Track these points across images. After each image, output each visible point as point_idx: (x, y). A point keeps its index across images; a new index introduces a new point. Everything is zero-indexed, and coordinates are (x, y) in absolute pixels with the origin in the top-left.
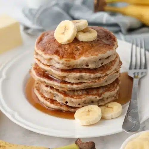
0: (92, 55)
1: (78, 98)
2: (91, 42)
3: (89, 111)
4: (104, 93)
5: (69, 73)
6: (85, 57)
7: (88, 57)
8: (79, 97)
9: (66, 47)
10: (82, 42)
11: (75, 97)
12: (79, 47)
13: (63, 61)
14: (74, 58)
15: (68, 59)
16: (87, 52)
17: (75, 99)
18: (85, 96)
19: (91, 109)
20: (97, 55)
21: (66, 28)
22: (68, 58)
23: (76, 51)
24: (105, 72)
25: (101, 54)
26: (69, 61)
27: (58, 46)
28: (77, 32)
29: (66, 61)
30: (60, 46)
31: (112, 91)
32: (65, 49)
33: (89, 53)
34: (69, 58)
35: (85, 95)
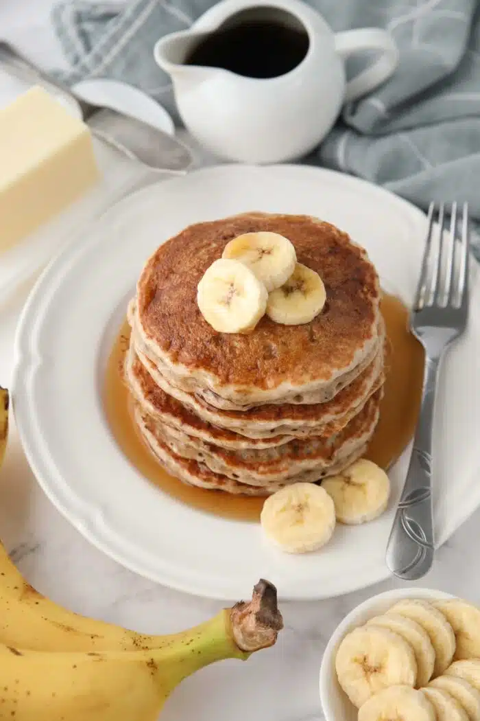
0: (314, 378)
1: (271, 472)
2: (309, 324)
3: (300, 508)
4: (339, 446)
5: (245, 421)
6: (294, 381)
7: (302, 382)
8: (271, 467)
9: (236, 344)
10: (283, 326)
11: (261, 469)
12: (274, 346)
13: (231, 390)
14: (260, 383)
15: (244, 387)
16: (300, 367)
17: (263, 473)
18: (291, 465)
19: (307, 498)
20: (327, 375)
21: (234, 289)
22: (243, 384)
23: (265, 358)
24: (347, 405)
25: (339, 367)
26: (246, 393)
27: (210, 337)
28: (270, 293)
29: (239, 392)
30: (217, 338)
31: (362, 432)
32: (232, 349)
33: (305, 370)
34: (246, 383)
35: (289, 460)
